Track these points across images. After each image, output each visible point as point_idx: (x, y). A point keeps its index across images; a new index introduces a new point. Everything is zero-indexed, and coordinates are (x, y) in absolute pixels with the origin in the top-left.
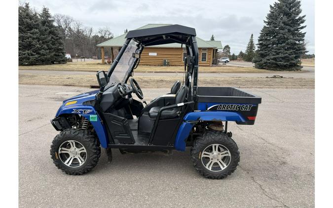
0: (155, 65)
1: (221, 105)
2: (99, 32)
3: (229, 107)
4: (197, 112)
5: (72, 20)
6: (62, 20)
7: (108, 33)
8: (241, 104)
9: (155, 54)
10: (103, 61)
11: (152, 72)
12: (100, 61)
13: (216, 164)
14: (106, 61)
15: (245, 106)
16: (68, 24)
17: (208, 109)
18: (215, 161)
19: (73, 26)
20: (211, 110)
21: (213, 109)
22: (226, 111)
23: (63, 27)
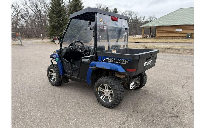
0: (179, 38)
1: (110, 59)
2: (149, 18)
3: (114, 60)
4: (96, 62)
5: (134, 13)
6: (128, 14)
7: (154, 18)
8: (121, 59)
9: (181, 30)
10: (143, 36)
11: (173, 43)
12: (141, 36)
13: (107, 97)
14: (145, 36)
15: (124, 61)
16: (131, 16)
17: (103, 61)
18: (106, 95)
19: (133, 16)
20: (105, 61)
21: (106, 61)
22: (113, 63)
23: (128, 17)
